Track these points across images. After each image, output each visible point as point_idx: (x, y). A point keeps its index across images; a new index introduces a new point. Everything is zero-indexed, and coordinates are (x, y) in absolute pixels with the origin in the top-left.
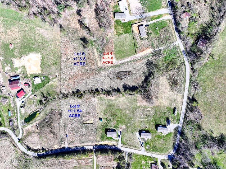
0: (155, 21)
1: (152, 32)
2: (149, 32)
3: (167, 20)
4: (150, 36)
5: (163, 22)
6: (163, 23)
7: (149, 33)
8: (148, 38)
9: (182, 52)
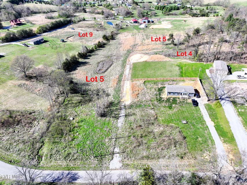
0: (210, 123)
1: (175, 110)
2: (176, 104)
3: (211, 154)
4: (163, 104)
5: (205, 142)
6: (200, 139)
7: (173, 103)
8: (160, 100)
9: (74, 172)
